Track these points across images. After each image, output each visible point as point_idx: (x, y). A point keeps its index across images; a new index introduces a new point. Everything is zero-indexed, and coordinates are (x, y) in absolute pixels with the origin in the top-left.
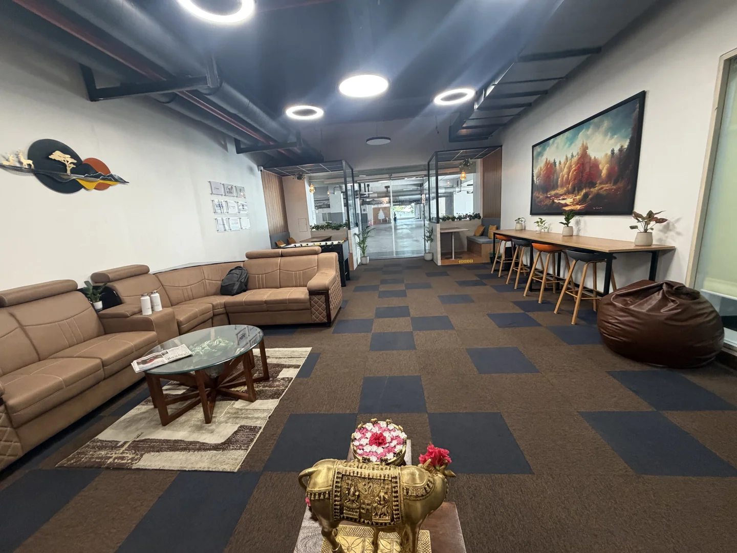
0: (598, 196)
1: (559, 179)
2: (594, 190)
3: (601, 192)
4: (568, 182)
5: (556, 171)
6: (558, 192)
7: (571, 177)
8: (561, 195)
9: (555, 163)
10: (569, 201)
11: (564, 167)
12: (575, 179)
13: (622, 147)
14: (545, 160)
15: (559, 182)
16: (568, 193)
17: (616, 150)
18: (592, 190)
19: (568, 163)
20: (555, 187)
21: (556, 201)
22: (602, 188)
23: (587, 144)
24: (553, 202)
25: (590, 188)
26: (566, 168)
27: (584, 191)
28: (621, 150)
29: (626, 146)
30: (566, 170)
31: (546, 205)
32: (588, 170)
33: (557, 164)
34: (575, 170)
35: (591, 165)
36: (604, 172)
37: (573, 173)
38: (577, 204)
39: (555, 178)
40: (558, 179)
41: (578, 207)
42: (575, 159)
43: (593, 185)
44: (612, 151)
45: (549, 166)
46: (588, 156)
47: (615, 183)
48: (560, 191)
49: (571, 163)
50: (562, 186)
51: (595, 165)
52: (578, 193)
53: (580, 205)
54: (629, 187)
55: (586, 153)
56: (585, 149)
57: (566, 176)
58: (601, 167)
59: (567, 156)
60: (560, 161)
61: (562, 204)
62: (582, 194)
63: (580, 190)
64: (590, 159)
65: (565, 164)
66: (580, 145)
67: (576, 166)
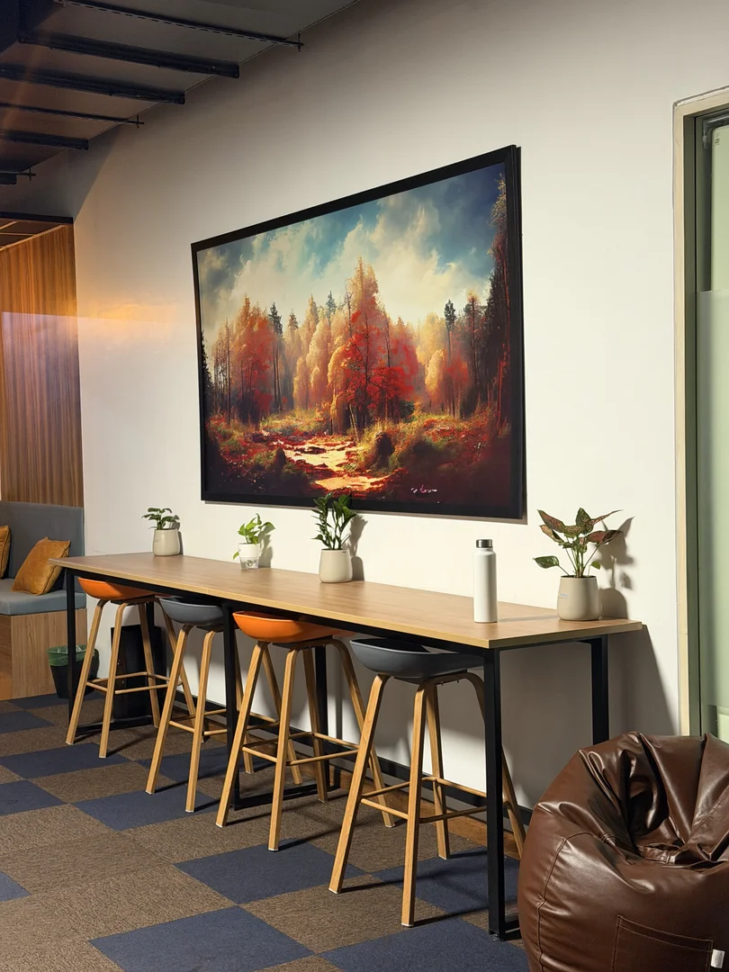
0: (420, 449)
1: (296, 379)
2: (409, 429)
3: (428, 437)
4: (324, 391)
5: (280, 347)
6: (294, 422)
7: (334, 376)
8: (308, 435)
9: (276, 319)
10: (333, 458)
11: (309, 341)
12: (346, 385)
13: (473, 300)
14: (243, 304)
15: (296, 387)
16: (328, 428)
17: (459, 311)
18: (402, 426)
19: (318, 326)
20: (282, 403)
21: (290, 454)
22: (430, 425)
23: (372, 272)
24: (281, 457)
25: (396, 422)
26: (313, 343)
27: (378, 429)
28: (471, 310)
29: (483, 301)
30: (314, 350)
31: (258, 467)
32: (383, 359)
33: (285, 323)
34: (344, 354)
35: (392, 347)
36: (432, 374)
37: (337, 363)
38: (361, 471)
39: (281, 371)
40: (289, 378)
41: (366, 483)
42: (342, 316)
43: (401, 411)
44: (447, 308)
45: (256, 329)
46: (378, 313)
47: (467, 411)
48: (303, 419)
49: (329, 328)
50: (306, 404)
51: (403, 346)
52: (361, 433)
53: (370, 476)
54: (506, 430)
55: (373, 301)
56: (368, 290)
57: (316, 369)
58: (420, 355)
59: (313, 304)
60: (293, 317)
61: (312, 467)
62: (374, 437)
63: (364, 423)
64: (387, 322)
65: (311, 330)
66: (353, 274)
67: (345, 339)
